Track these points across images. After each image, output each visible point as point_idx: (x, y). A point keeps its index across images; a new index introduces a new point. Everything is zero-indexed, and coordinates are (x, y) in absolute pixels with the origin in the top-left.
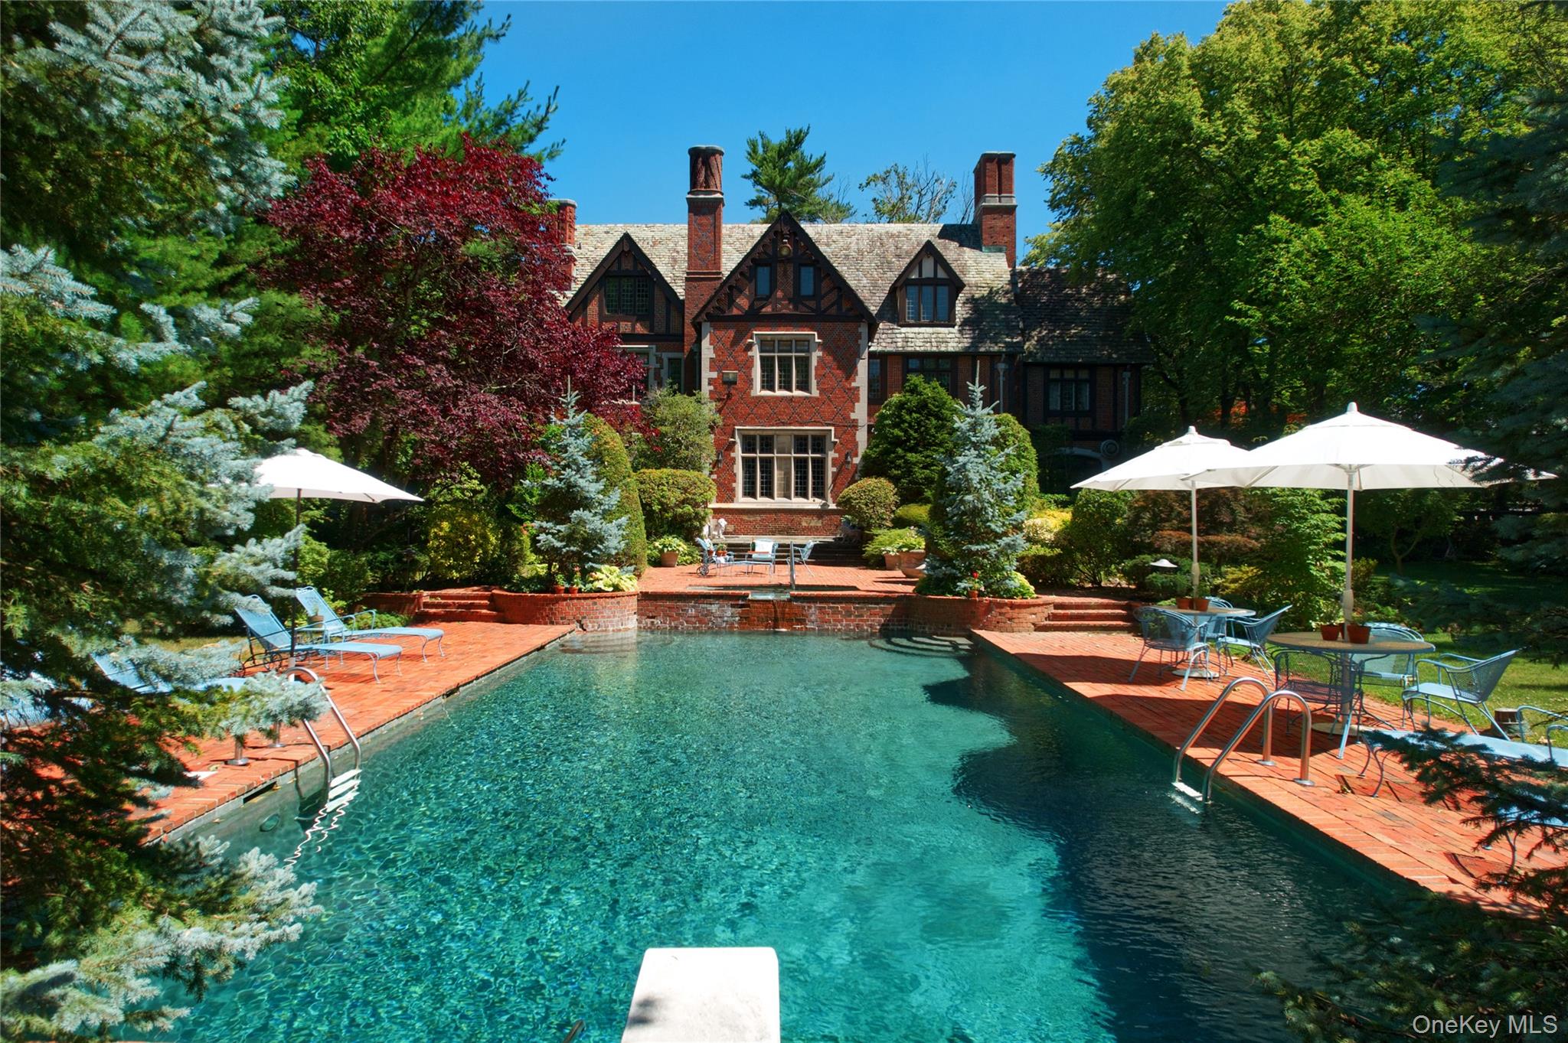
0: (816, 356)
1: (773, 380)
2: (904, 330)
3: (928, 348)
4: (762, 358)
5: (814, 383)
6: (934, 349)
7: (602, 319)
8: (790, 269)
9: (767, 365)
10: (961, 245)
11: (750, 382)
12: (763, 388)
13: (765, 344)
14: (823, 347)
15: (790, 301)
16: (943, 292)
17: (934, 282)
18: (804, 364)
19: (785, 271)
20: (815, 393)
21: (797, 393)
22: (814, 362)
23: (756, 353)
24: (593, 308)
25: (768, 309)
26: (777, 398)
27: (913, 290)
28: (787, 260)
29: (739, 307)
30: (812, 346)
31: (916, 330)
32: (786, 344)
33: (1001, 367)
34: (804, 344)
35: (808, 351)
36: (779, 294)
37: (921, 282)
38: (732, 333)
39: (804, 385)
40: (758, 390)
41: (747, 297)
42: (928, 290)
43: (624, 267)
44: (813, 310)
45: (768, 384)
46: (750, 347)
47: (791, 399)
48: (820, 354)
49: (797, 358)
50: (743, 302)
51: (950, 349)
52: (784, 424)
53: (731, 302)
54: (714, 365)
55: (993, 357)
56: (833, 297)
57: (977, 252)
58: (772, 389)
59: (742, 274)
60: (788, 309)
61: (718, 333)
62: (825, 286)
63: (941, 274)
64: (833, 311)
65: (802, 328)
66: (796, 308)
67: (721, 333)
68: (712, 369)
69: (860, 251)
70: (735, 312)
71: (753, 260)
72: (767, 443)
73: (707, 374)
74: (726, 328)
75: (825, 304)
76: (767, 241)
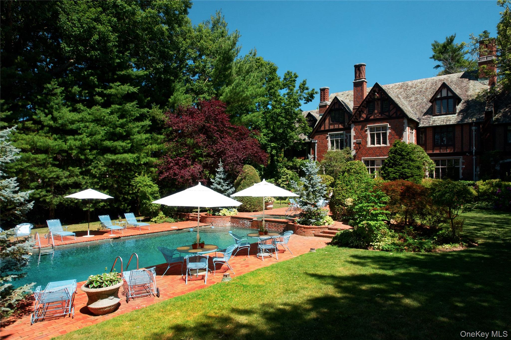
0: (388, 132)
1: (374, 141)
2: (434, 117)
3: (442, 123)
4: (370, 134)
5: (388, 141)
6: (445, 124)
7: (330, 124)
8: (379, 102)
9: (372, 136)
10: (469, 80)
11: (366, 142)
12: (371, 144)
13: (372, 129)
14: (391, 128)
15: (379, 113)
16: (451, 101)
17: (447, 98)
18: (385, 135)
19: (378, 104)
20: (388, 145)
21: (382, 145)
22: (388, 134)
23: (368, 133)
24: (327, 121)
25: (372, 117)
26: (375, 147)
27: (438, 102)
28: (378, 99)
29: (363, 118)
30: (387, 128)
31: (439, 117)
32: (378, 129)
33: (474, 128)
34: (385, 128)
35: (386, 130)
36: (376, 111)
37: (442, 99)
38: (360, 127)
39: (385, 142)
40: (369, 145)
41: (365, 114)
42: (445, 101)
43: (336, 107)
44: (387, 116)
45: (373, 143)
46: (366, 131)
47: (380, 147)
48: (390, 131)
49: (382, 133)
50: (364, 116)
51: (451, 123)
52: (378, 156)
53: (360, 116)
54: (355, 137)
55: (470, 125)
56: (394, 110)
57: (476, 82)
59: (363, 106)
60: (378, 116)
61: (356, 127)
62: (391, 107)
63: (450, 94)
64: (394, 115)
65: (382, 123)
66: (382, 115)
67: (357, 127)
68: (354, 139)
69: (426, 89)
71: (366, 101)
72: (373, 163)
73: (353, 141)
74: (359, 125)
75: (391, 113)
76: (371, 94)
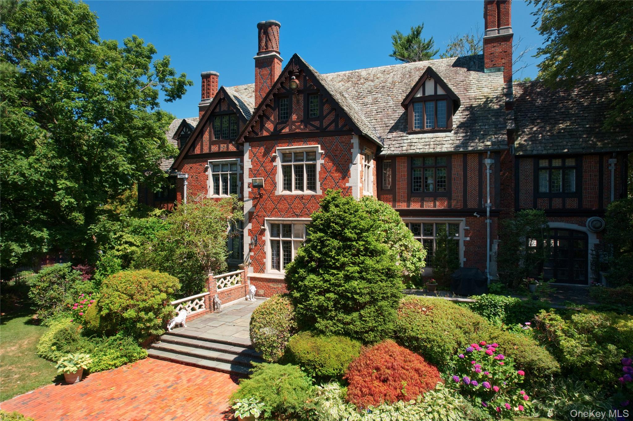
0: (319, 162)
1: (291, 184)
2: (411, 136)
3: (427, 150)
4: (283, 166)
5: (318, 184)
6: (431, 150)
7: (212, 143)
8: (301, 98)
9: (287, 171)
10: (469, 70)
11: (274, 184)
12: (285, 189)
13: (285, 157)
14: (327, 155)
15: (301, 122)
16: (443, 105)
17: (435, 98)
18: (312, 169)
19: (298, 101)
20: (319, 192)
21: (307, 192)
22: (318, 169)
23: (278, 163)
24: (206, 136)
25: (286, 130)
26: (292, 196)
27: (418, 106)
28: (299, 92)
29: (267, 130)
30: (318, 156)
31: (420, 136)
32: (298, 156)
33: (488, 162)
34: (311, 155)
35: (315, 160)
36: (294, 117)
37: (425, 99)
38: (262, 150)
39: (312, 186)
40: (280, 190)
41: (272, 122)
42: (431, 105)
43: (222, 110)
44: (317, 128)
45: (287, 186)
46: (274, 159)
47: (302, 197)
48: (323, 162)
49: (306, 165)
50: (270, 126)
51: (444, 150)
52: (297, 216)
53: (262, 127)
54: (253, 173)
55: (481, 154)
56: (331, 117)
57: (480, 74)
58: (290, 189)
59: (267, 106)
60: (300, 128)
61: (254, 150)
62: (326, 108)
63: (440, 92)
64: (332, 127)
65: (305, 142)
66: (306, 126)
67: (255, 150)
68: (250, 176)
70: (265, 134)
71: (274, 95)
72: (287, 229)
73: (247, 180)
74: (259, 146)
75: (326, 123)
76: (283, 79)
